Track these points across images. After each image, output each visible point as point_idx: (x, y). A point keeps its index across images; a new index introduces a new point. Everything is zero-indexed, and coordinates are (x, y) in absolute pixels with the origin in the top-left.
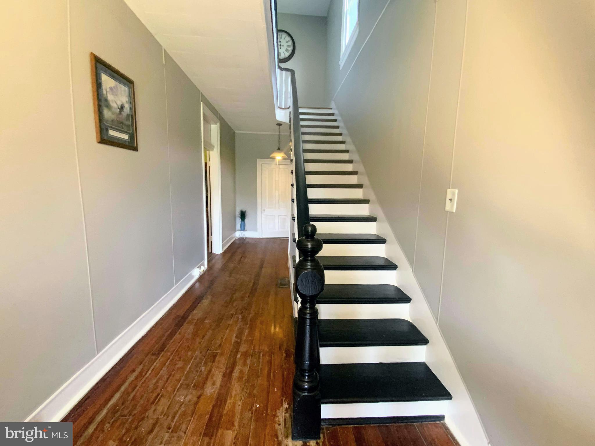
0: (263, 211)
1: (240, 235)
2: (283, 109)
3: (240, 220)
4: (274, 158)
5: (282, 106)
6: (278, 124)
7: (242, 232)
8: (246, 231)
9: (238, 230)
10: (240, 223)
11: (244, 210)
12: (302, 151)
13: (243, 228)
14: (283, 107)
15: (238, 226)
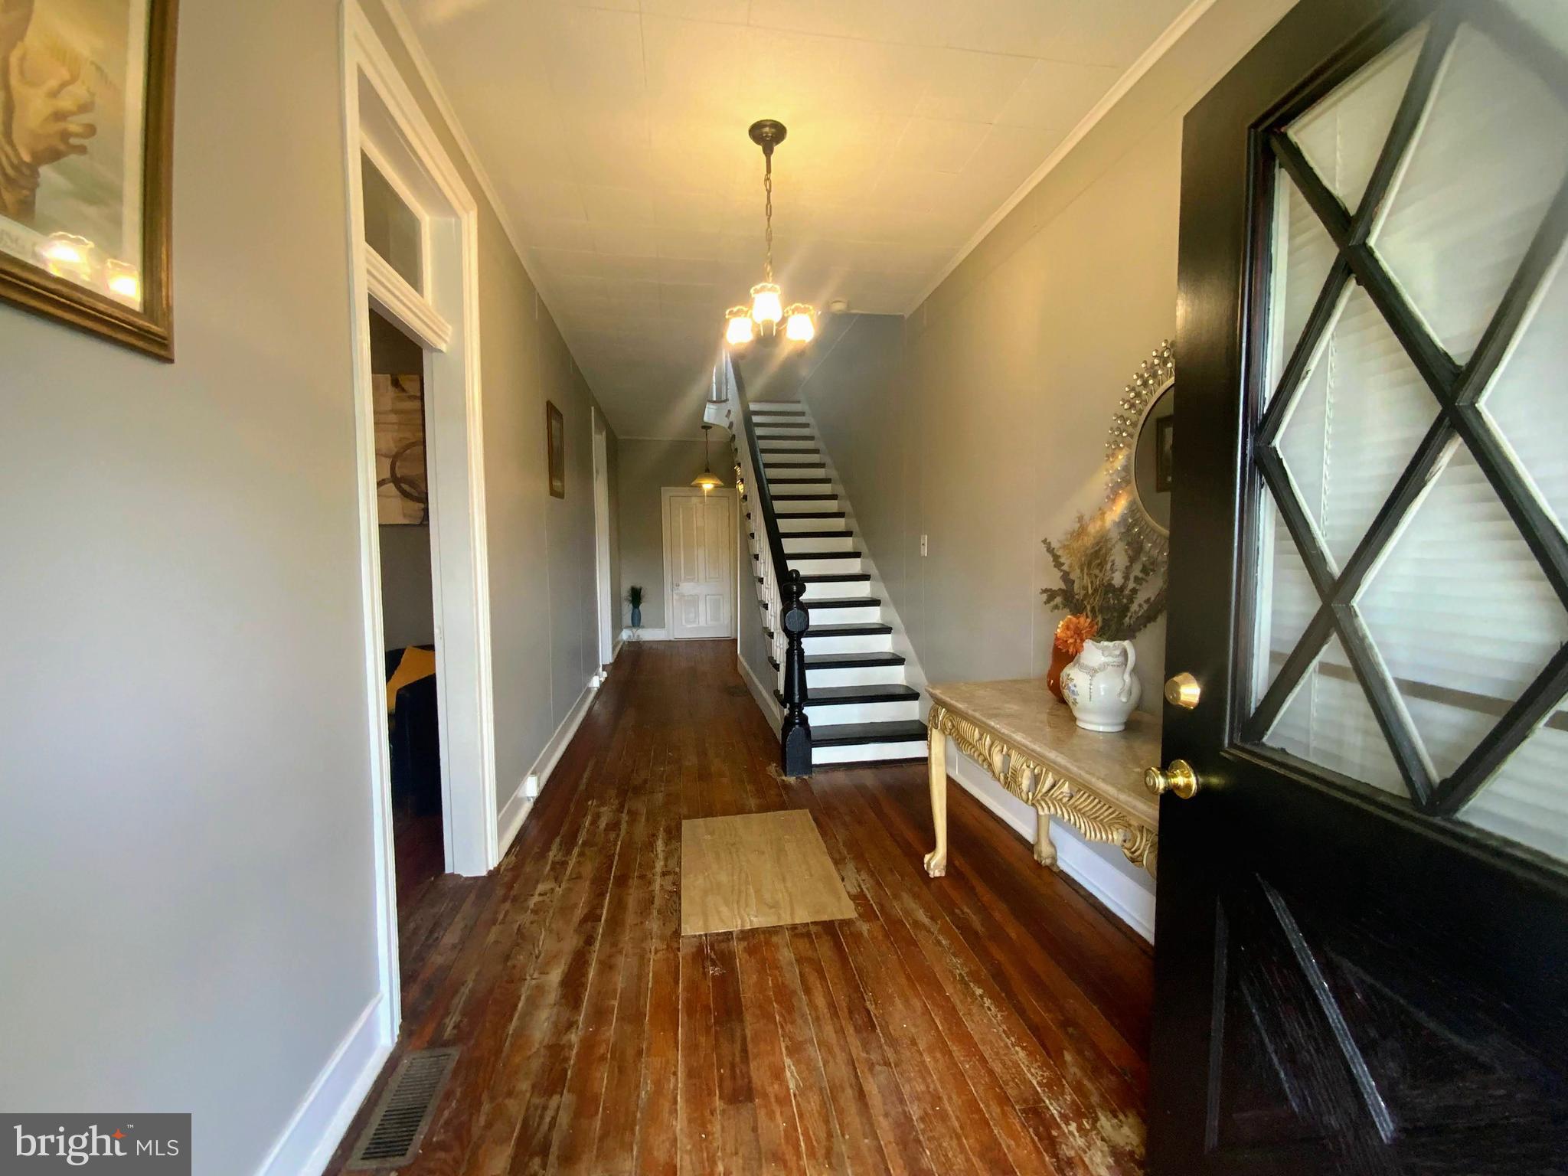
0: (675, 587)
1: (630, 636)
2: (714, 402)
3: (631, 606)
4: (699, 486)
5: (712, 397)
6: (704, 427)
7: (634, 630)
8: (643, 627)
9: (627, 627)
10: (631, 612)
11: (638, 586)
12: (762, 467)
13: (636, 622)
14: (715, 399)
15: (627, 619)
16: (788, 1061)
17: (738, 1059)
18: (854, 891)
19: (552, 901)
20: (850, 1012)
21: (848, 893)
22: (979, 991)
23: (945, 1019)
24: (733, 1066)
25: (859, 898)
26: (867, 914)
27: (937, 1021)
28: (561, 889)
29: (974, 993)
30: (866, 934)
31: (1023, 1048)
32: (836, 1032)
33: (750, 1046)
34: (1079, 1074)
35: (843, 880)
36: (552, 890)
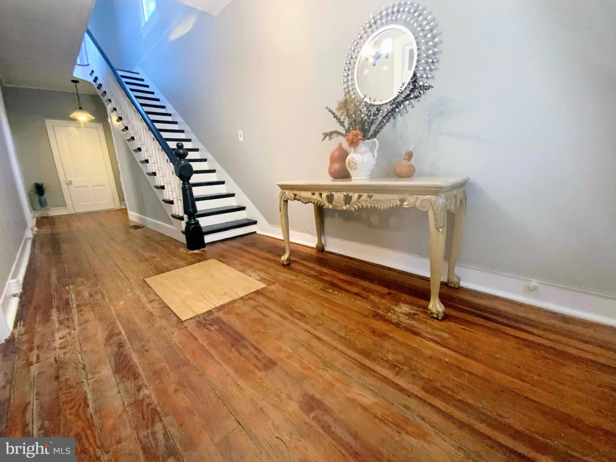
6: (73, 81)
16: (280, 343)
17: (256, 353)
18: (259, 278)
19: (74, 338)
20: (292, 316)
21: (256, 280)
22: (331, 291)
23: (327, 303)
24: (256, 357)
25: (262, 280)
26: (270, 283)
27: (325, 304)
28: (76, 331)
29: (329, 292)
30: (274, 289)
31: (358, 300)
32: (291, 324)
33: (258, 346)
34: (379, 300)
35: (250, 276)
36: (69, 333)
